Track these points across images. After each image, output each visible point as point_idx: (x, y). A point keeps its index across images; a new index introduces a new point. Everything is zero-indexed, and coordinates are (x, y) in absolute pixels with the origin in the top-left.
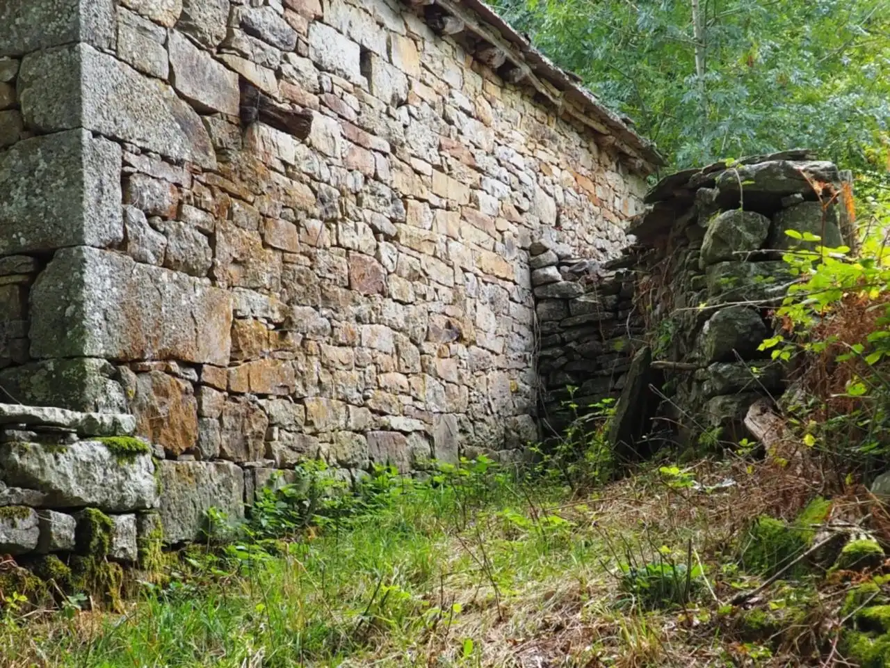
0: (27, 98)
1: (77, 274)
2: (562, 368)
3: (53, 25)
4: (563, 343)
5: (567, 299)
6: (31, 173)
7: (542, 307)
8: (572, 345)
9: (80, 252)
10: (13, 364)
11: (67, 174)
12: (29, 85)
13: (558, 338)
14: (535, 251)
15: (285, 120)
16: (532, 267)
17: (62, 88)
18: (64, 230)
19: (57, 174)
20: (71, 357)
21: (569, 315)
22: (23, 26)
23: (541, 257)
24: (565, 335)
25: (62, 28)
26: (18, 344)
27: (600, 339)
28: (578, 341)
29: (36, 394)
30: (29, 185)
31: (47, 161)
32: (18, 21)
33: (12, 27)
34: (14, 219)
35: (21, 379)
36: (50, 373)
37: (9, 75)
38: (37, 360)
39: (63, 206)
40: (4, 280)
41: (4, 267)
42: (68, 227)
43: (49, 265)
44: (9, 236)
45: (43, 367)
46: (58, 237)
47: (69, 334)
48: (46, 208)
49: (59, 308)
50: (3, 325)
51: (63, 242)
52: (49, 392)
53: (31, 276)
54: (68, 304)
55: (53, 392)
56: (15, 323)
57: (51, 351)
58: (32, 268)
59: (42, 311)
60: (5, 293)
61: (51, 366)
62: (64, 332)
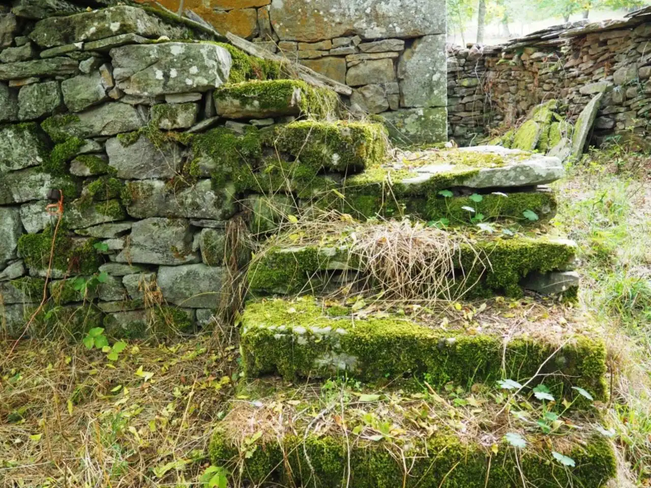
9: (444, 37)
10: (389, 110)
18: (431, 23)
20: (435, 107)
26: (395, 98)
29: (409, 130)
34: (391, 14)
35: (397, 120)
36: (420, 117)
38: (409, 108)
39: (430, 7)
40: (383, 55)
41: (384, 47)
42: (435, 21)
43: (419, 46)
44: (386, 26)
45: (414, 112)
46: (426, 27)
47: (436, 92)
48: (416, 7)
49: (428, 75)
50: (382, 85)
51: (430, 31)
52: (420, 128)
53: (401, 53)
54: (434, 72)
55: (423, 128)
56: (392, 84)
57: (421, 103)
58: (402, 48)
59: (415, 76)
60: (384, 64)
61: (421, 112)
62: (432, 91)
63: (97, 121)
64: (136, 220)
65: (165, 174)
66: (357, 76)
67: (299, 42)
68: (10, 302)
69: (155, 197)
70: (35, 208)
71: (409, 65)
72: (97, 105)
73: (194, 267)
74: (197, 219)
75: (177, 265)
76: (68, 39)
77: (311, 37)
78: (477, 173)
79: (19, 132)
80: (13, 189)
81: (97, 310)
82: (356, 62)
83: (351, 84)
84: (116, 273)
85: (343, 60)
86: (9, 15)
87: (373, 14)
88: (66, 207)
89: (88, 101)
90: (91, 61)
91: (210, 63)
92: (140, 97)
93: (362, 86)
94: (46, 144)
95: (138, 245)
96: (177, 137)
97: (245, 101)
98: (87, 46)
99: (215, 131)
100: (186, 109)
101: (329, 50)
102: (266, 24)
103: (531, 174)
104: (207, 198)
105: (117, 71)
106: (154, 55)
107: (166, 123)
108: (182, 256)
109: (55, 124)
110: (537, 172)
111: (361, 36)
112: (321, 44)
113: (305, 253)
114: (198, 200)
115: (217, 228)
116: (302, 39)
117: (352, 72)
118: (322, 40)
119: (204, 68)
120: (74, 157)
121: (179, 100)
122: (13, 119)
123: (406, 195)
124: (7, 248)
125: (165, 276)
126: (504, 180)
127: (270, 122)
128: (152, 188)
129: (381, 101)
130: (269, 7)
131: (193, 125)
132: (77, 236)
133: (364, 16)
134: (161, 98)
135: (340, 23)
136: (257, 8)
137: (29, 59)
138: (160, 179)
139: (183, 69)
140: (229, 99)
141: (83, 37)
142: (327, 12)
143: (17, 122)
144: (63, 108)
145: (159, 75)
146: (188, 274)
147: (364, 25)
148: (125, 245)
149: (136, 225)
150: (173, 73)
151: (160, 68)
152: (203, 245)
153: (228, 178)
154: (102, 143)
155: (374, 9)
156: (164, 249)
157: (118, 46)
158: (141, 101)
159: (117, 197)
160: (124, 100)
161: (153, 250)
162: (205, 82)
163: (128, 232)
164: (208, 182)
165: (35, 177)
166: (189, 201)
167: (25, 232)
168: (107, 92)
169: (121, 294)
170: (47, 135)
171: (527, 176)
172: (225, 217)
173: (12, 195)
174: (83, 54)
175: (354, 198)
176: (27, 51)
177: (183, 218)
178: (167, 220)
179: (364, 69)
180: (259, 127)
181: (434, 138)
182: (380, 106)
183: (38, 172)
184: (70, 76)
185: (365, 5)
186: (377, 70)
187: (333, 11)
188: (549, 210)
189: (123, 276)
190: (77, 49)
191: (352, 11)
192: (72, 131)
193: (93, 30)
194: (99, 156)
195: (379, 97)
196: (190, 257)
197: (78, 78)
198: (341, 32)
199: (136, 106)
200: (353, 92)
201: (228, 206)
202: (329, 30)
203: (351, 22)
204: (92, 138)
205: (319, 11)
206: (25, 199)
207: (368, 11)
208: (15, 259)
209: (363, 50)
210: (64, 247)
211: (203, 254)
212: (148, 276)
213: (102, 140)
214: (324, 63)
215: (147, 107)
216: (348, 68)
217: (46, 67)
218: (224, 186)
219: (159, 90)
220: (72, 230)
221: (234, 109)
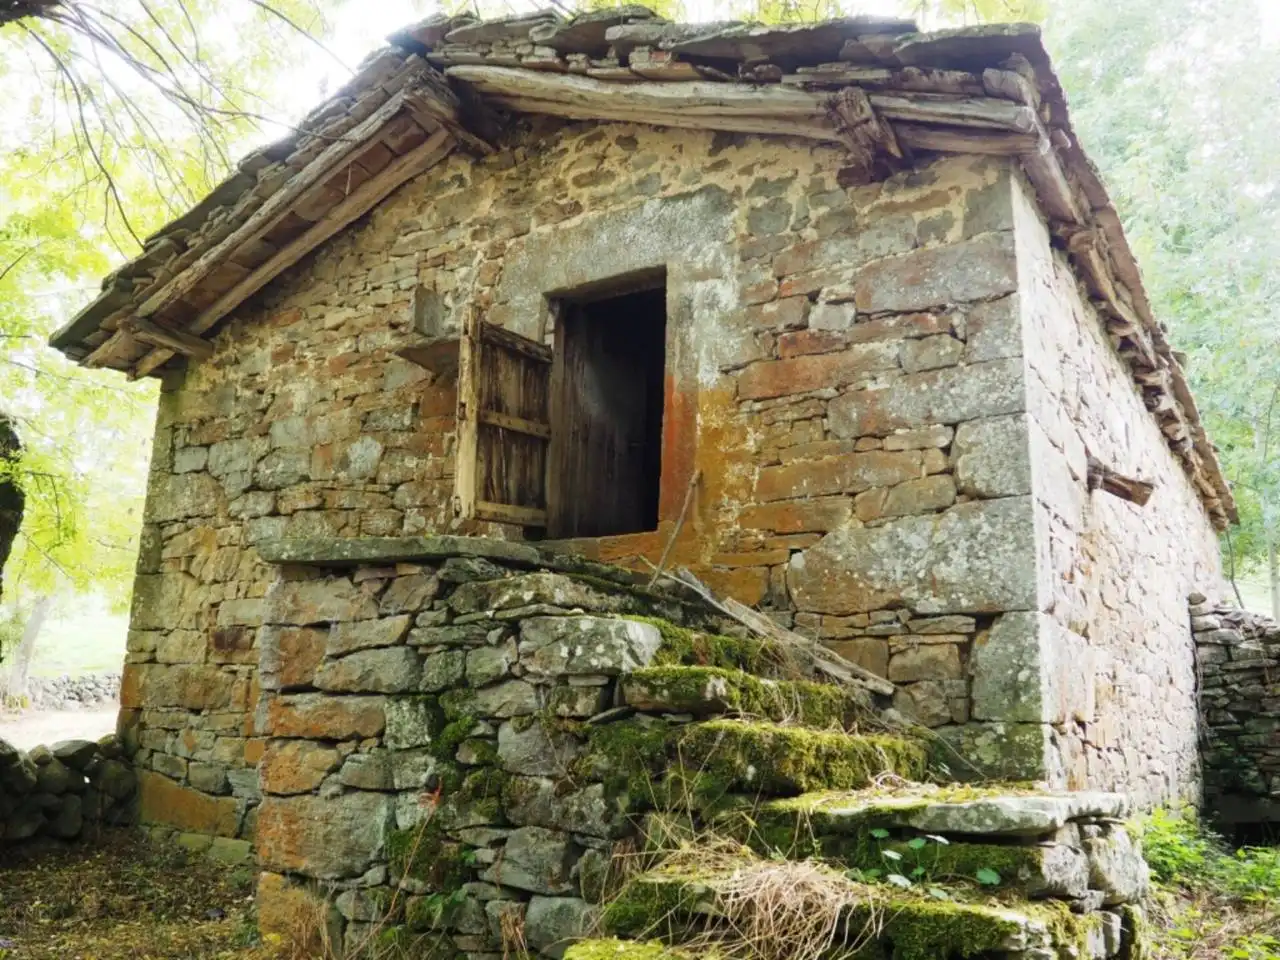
0: (966, 464)
1: (1031, 639)
2: (1225, 708)
3: (995, 395)
4: (1224, 685)
5: (1227, 646)
6: (973, 536)
7: (1204, 651)
8: (1235, 687)
9: (1034, 616)
10: (952, 722)
11: (1016, 539)
12: (969, 451)
13: (1220, 679)
14: (1194, 600)
15: (1129, 487)
16: (1192, 614)
17: (1007, 456)
18: (1014, 594)
19: (1003, 538)
20: (1025, 723)
21: (1230, 659)
22: (959, 396)
23: (1202, 605)
24: (1227, 678)
25: (1005, 398)
26: (961, 704)
27: (1264, 684)
28: (1239, 683)
29: (982, 756)
30: (971, 547)
31: (993, 525)
32: (952, 391)
33: (946, 397)
34: (954, 580)
35: (963, 740)
36: (1000, 736)
37: (944, 441)
38: (983, 721)
39: (1012, 571)
40: (942, 639)
41: (943, 626)
42: (1019, 592)
43: (997, 628)
44: (947, 595)
45: (991, 729)
46: (1007, 601)
47: (1024, 699)
48: (991, 571)
49: (1010, 672)
50: (941, 683)
51: (1012, 606)
52: (999, 756)
53: (971, 636)
54: (1021, 668)
55: (1004, 756)
56: (955, 682)
57: (1001, 714)
58: (972, 629)
59: (990, 672)
60: (943, 651)
61: (1001, 729)
62: (1017, 696)
63: (494, 700)
64: (514, 827)
65: (555, 771)
66: (904, 667)
67: (824, 614)
68: (361, 918)
69: (539, 800)
70: (412, 797)
71: (981, 656)
72: (497, 681)
73: (571, 901)
74: (583, 835)
75: (551, 896)
76: (482, 606)
77: (840, 609)
78: (924, 808)
79: (414, 704)
80: (395, 772)
81: (452, 945)
82: (902, 647)
83: (896, 679)
84: (481, 896)
85: (884, 643)
86: (434, 578)
87: (929, 579)
88: (443, 802)
89: (488, 676)
90: (499, 631)
91: (619, 642)
92: (541, 676)
93: (911, 682)
94: (438, 721)
95: (511, 861)
96: (572, 726)
97: (653, 690)
98: (499, 615)
99: (618, 723)
100: (588, 694)
101: (864, 628)
102: (781, 589)
103: (1000, 817)
104: (595, 808)
105: (524, 644)
106: (561, 629)
107: (564, 709)
108: (556, 883)
109: (452, 700)
110: (1006, 814)
111: (912, 611)
112: (853, 619)
113: (671, 885)
114: (584, 809)
115: (602, 850)
116: (828, 611)
117: (897, 661)
118: (856, 613)
119: (611, 647)
120: (462, 740)
121: (582, 682)
122: (413, 689)
123: (832, 831)
124: (373, 845)
125: (537, 908)
126: (964, 824)
127: (688, 718)
128: (537, 787)
129: (937, 707)
130: (786, 566)
131: (595, 714)
132: (449, 839)
133: (915, 581)
134: (563, 679)
135: (882, 591)
136: (770, 567)
137: (443, 625)
138: (549, 777)
139: (590, 647)
140: (636, 685)
141: (496, 605)
142: (863, 573)
143: (418, 693)
144: (463, 682)
145: (564, 652)
146: (561, 909)
147: (915, 595)
148: (496, 858)
149: (512, 833)
150: (579, 651)
151: (566, 644)
152: (582, 870)
153: (622, 785)
154: (496, 727)
155: (929, 571)
156: (538, 870)
157: (528, 617)
158: (540, 681)
159: (498, 795)
160: (526, 678)
161: (526, 869)
162: (610, 663)
163: (502, 842)
164: (599, 787)
165: (420, 759)
166: (575, 808)
167: (397, 827)
168: (510, 668)
169: (481, 925)
170: (442, 711)
171: (994, 819)
172: (615, 836)
173: (392, 777)
174: (493, 623)
175: (768, 828)
176: (442, 617)
177: (566, 832)
178: (549, 832)
179: (913, 658)
180: (672, 723)
181: (1023, 774)
182: (937, 716)
183: (425, 753)
184: (478, 646)
185: (917, 566)
186: (933, 661)
187: (872, 573)
188: (1028, 875)
189: (487, 901)
190: (487, 617)
191: (899, 574)
192: (466, 709)
193: (506, 598)
194: (490, 742)
195: (936, 701)
196: (566, 887)
197: (485, 649)
198: (882, 603)
199: (537, 686)
200: (896, 691)
201: (618, 821)
202: (866, 600)
203: (897, 590)
204: (486, 719)
205: (852, 572)
206: (405, 786)
207: (921, 575)
208: (379, 861)
209: (914, 629)
210: (431, 851)
211: (582, 883)
212: (515, 905)
213: (496, 722)
214: (856, 646)
215: (547, 686)
216: (891, 655)
217: (456, 634)
218: (617, 795)
219: (561, 669)
220: (445, 831)
221: (641, 699)
